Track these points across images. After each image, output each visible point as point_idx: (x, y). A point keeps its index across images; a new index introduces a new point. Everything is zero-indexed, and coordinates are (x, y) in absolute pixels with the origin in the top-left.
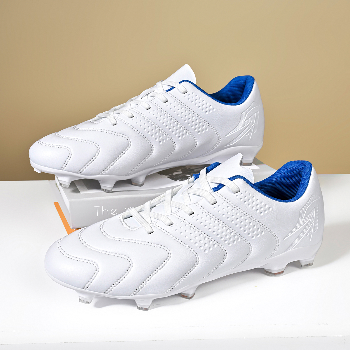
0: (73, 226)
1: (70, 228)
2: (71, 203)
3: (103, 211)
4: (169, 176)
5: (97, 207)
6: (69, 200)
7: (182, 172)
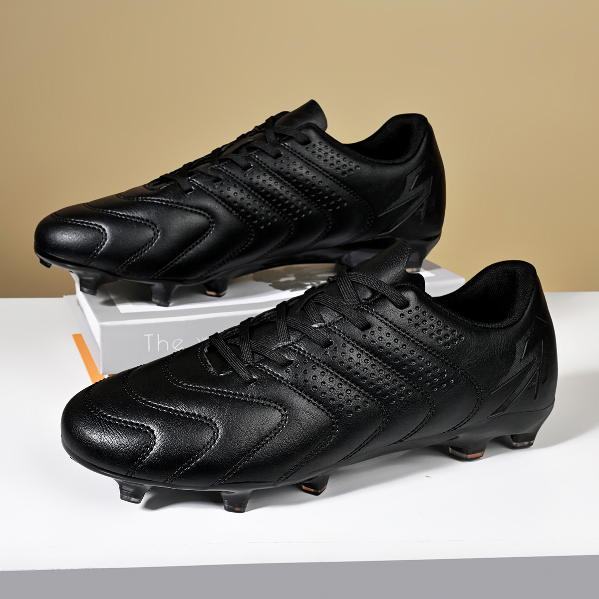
0: (104, 369)
1: (99, 374)
2: (102, 328)
3: (159, 343)
4: (271, 284)
5: (149, 335)
6: (101, 323)
7: (296, 277)
